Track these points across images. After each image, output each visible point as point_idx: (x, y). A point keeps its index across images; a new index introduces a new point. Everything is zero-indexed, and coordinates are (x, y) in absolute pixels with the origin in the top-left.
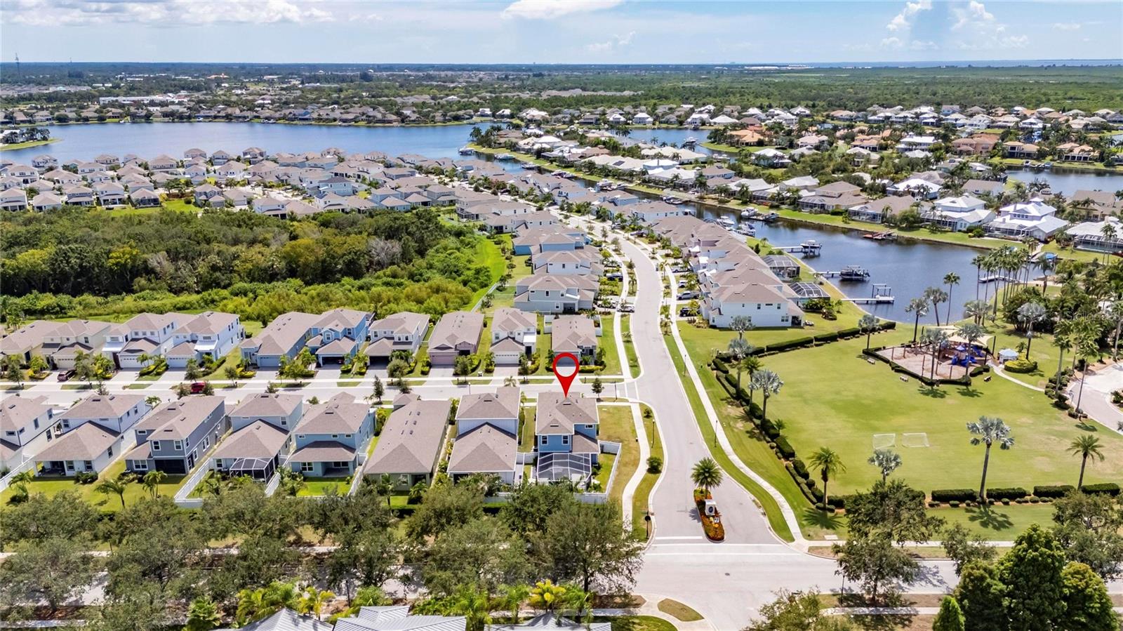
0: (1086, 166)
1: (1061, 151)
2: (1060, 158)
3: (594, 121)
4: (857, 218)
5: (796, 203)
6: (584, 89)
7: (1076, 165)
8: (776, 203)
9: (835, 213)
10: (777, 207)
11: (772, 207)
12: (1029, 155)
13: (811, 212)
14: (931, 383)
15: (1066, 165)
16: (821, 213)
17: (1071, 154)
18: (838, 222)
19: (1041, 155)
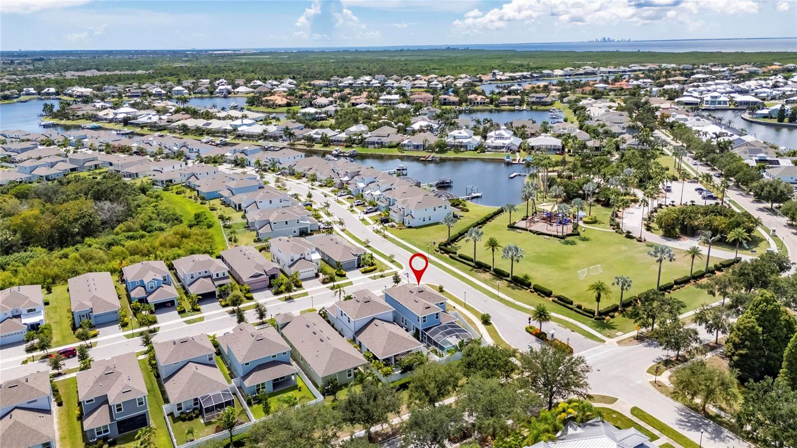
0: (485, 108)
1: (471, 100)
2: (470, 103)
3: (139, 94)
4: (407, 148)
5: (363, 143)
6: (99, 70)
7: (480, 107)
8: (348, 144)
9: (390, 147)
10: (350, 146)
11: (347, 147)
12: (454, 103)
13: (375, 148)
14: (562, 238)
15: (475, 108)
16: (381, 147)
17: (476, 101)
18: (395, 152)
19: (460, 103)
